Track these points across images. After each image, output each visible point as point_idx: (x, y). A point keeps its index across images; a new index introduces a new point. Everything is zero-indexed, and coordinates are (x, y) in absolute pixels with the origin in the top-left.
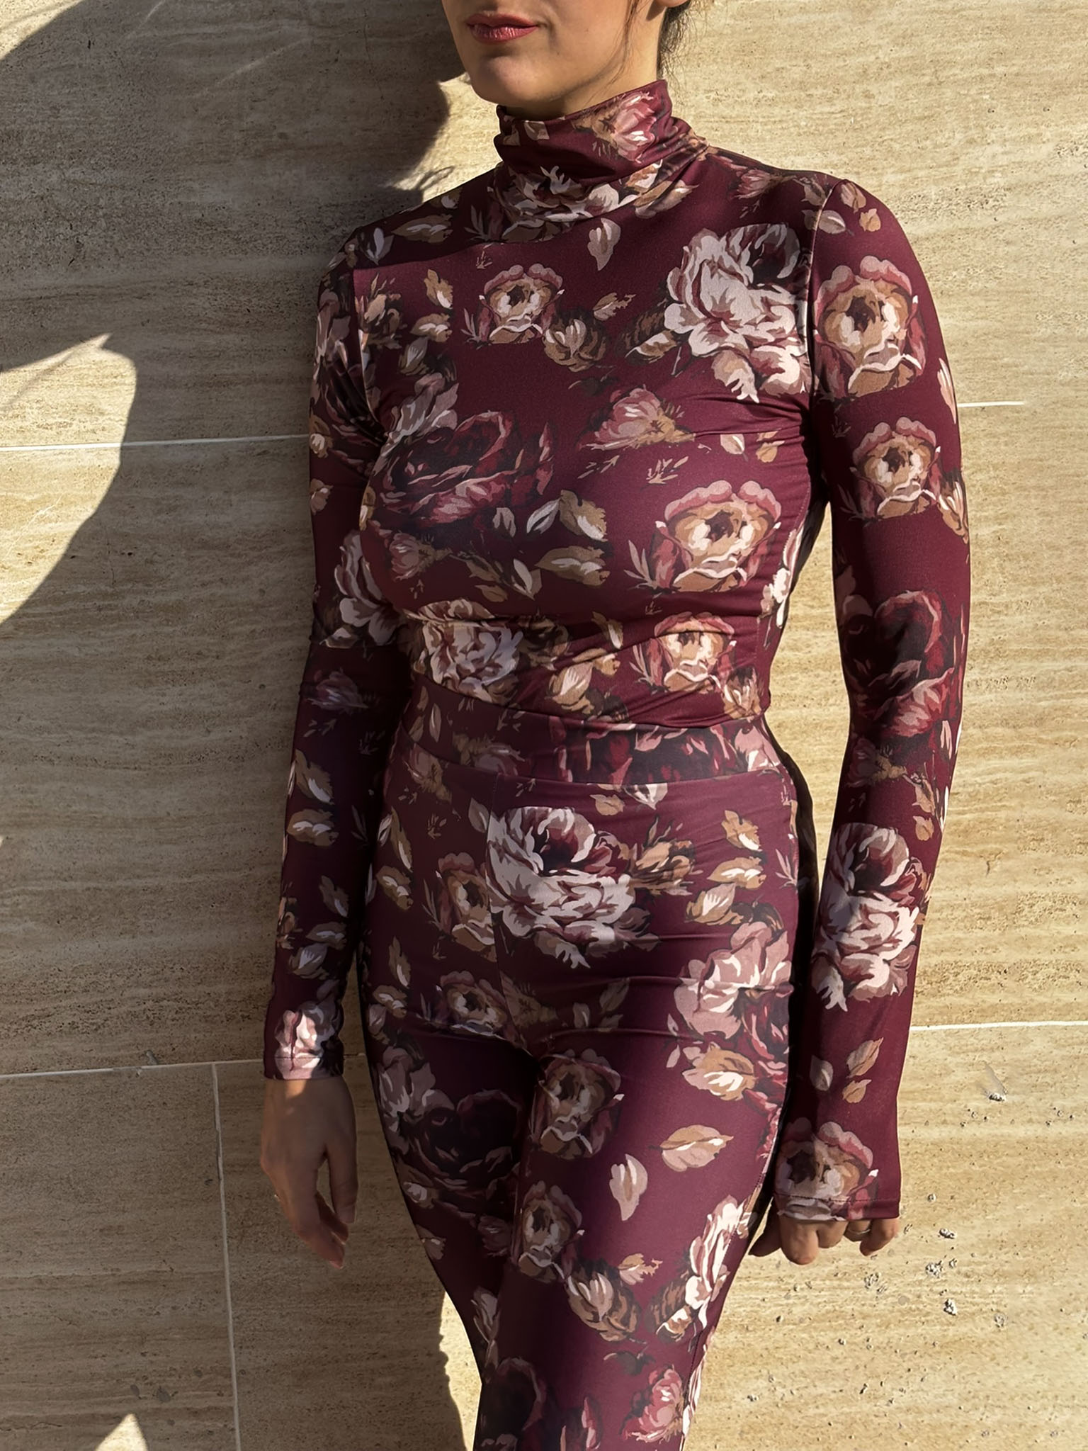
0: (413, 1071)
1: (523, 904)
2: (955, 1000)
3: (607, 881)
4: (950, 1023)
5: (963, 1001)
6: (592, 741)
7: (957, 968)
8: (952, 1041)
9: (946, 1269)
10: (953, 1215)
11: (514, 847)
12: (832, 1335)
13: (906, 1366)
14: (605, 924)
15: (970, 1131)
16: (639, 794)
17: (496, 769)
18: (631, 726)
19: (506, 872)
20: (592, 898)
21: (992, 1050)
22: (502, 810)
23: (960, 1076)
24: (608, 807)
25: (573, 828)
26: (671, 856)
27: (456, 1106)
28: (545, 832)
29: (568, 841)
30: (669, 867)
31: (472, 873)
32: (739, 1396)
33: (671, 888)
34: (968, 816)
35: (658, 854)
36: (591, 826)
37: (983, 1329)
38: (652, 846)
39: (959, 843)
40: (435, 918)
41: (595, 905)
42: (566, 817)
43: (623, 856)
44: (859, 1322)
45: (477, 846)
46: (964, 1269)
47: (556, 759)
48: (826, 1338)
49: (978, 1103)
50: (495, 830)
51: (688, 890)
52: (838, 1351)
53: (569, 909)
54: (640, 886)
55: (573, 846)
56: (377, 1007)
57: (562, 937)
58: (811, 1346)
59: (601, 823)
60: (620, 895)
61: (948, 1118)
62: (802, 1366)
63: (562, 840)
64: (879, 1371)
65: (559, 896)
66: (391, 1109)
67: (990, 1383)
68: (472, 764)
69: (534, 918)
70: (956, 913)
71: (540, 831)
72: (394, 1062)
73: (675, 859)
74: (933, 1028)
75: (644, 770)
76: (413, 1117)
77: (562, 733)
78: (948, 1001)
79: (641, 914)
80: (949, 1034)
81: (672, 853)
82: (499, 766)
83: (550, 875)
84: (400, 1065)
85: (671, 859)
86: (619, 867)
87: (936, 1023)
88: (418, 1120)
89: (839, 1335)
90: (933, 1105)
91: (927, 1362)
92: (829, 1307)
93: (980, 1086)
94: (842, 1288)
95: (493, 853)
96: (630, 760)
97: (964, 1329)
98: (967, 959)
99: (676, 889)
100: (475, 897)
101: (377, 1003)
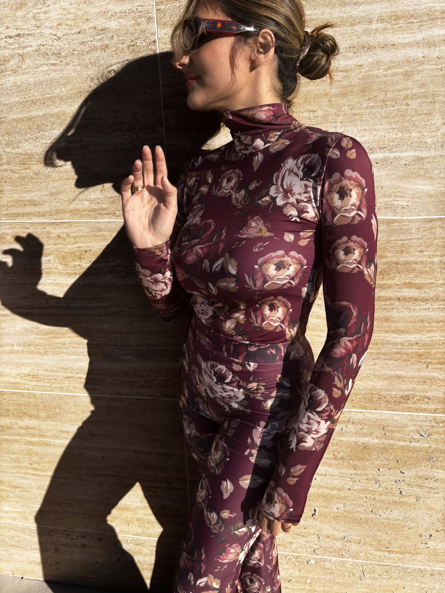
0: (190, 423)
1: (211, 389)
2: (412, 405)
4: (409, 412)
5: (414, 406)
6: (233, 345)
7: (414, 396)
8: (410, 418)
9: (402, 482)
10: (405, 467)
11: (208, 372)
12: (364, 495)
13: (386, 507)
14: (235, 402)
15: (413, 444)
16: (247, 365)
18: (248, 342)
21: (423, 421)
23: (411, 428)
24: (236, 368)
25: (225, 372)
27: (202, 437)
29: (224, 375)
30: (257, 389)
31: (199, 374)
32: (334, 508)
33: (257, 396)
35: (252, 386)
36: (231, 373)
37: (412, 500)
38: (251, 383)
39: (417, 359)
41: (232, 395)
42: (223, 368)
43: (241, 384)
44: (373, 493)
46: (407, 483)
48: (363, 495)
49: (417, 436)
50: (203, 365)
51: (263, 398)
52: (365, 500)
53: (224, 395)
54: (247, 393)
55: (225, 377)
57: (223, 402)
58: (358, 497)
61: (406, 440)
62: (354, 502)
64: (377, 507)
65: (221, 390)
67: (412, 515)
69: (215, 394)
70: (414, 380)
71: (216, 370)
73: (259, 387)
74: (403, 413)
75: (250, 357)
77: (224, 340)
78: (409, 405)
79: (247, 402)
80: (409, 415)
81: (258, 385)
82: (206, 344)
83: (218, 384)
87: (405, 412)
89: (366, 495)
90: (401, 435)
91: (393, 507)
92: (364, 488)
93: (418, 432)
94: (369, 483)
95: (203, 372)
96: (246, 353)
97: (405, 499)
98: (417, 394)
99: (259, 397)
100: (200, 381)
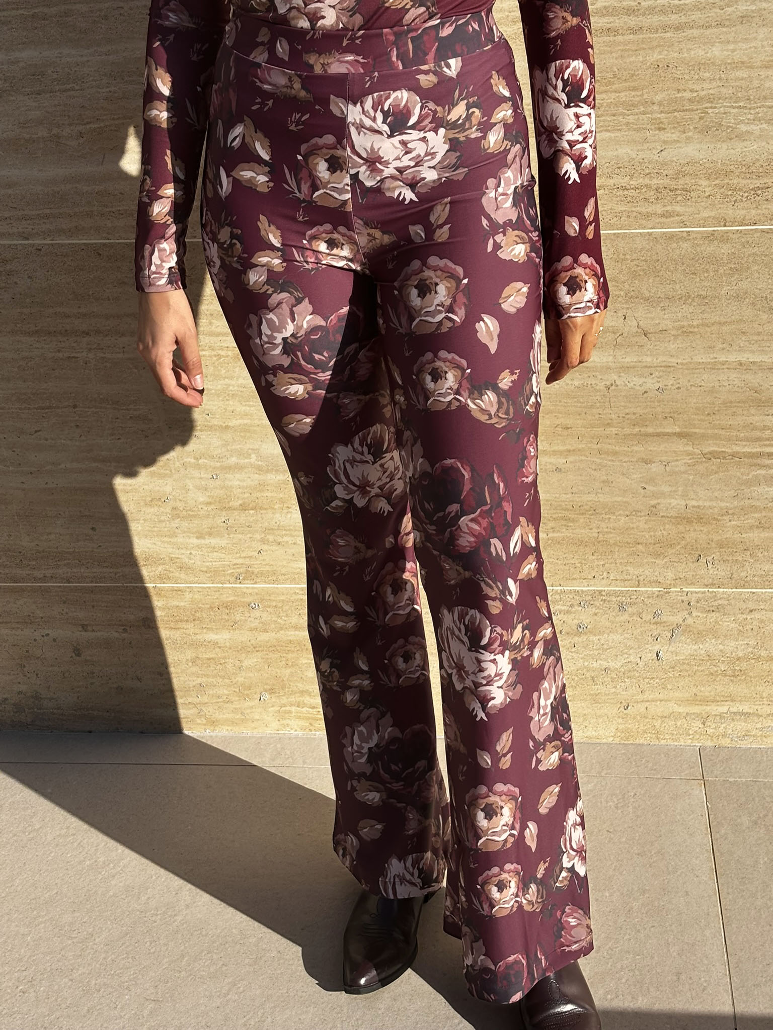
0: (295, 306)
6: (412, 38)
11: (368, 123)
18: (437, 21)
27: (327, 323)
31: (335, 148)
40: (296, 191)
56: (257, 269)
72: (279, 304)
76: (296, 338)
84: (284, 305)
88: (300, 339)
101: (257, 266)
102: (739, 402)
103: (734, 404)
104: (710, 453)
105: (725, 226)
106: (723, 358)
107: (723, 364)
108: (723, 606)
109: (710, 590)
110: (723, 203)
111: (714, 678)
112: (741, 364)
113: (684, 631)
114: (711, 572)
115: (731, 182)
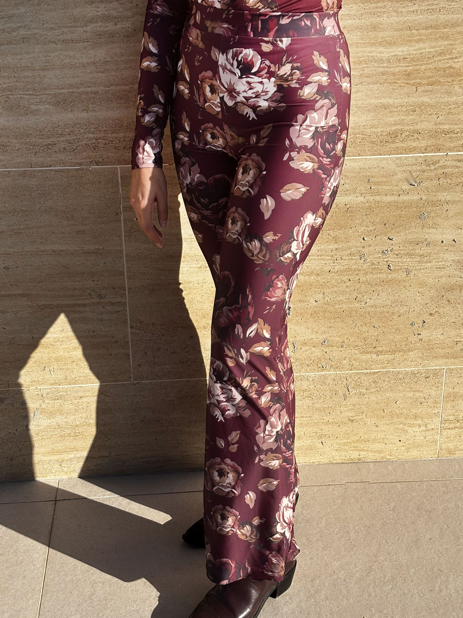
0: (192, 166)
1: (232, 91)
2: (401, 145)
3: (265, 81)
4: (397, 154)
5: (403, 145)
6: (262, 20)
7: (402, 131)
8: (398, 162)
9: (389, 252)
10: (393, 231)
11: (229, 66)
12: (347, 277)
13: (372, 290)
14: (264, 100)
15: (402, 198)
16: (279, 42)
17: (222, 33)
18: (279, 13)
19: (225, 78)
20: (259, 88)
21: (412, 165)
22: (224, 51)
23: (399, 176)
24: (266, 48)
25: (252, 57)
26: (292, 70)
27: (207, 180)
28: (241, 59)
29: (250, 63)
30: (291, 75)
31: (212, 79)
32: (312, 300)
33: (292, 84)
34: (410, 68)
35: (286, 69)
36: (259, 57)
37: (402, 275)
38: (284, 65)
39: (406, 79)
40: (198, 101)
41: (260, 91)
42: (249, 53)
43: (272, 69)
44: (356, 273)
45: (214, 66)
46: (396, 252)
47: (247, 27)
48: (345, 278)
49: (406, 187)
50: (222, 59)
51: (299, 85)
52: (348, 283)
53: (250, 94)
54: (279, 83)
55: (252, 65)
56: (178, 141)
57: (247, 106)
58: (340, 281)
59: (263, 55)
60: (271, 86)
61: (394, 193)
62: (335, 289)
63: (248, 63)
64: (362, 291)
65: (246, 87)
66: (184, 183)
67: (402, 296)
68: (213, 31)
69: (236, 97)
70: (403, 109)
71: (239, 59)
72: (185, 163)
73: (294, 71)
74: (391, 156)
75: (282, 32)
76: (192, 186)
77: (249, 17)
78: (397, 145)
79: (279, 95)
80: (397, 158)
81: (293, 69)
82: (223, 32)
83: (243, 78)
84: (187, 164)
85: (292, 71)
86: (271, 74)
87: (392, 154)
88: (193, 187)
89: (349, 277)
90: (389, 187)
91: (380, 288)
92: (347, 267)
93: (406, 179)
94: (352, 259)
95: (221, 70)
96: (277, 27)
97: (394, 275)
98: (406, 128)
99: (294, 85)
100: (213, 90)
101: (178, 139)
102: (56, 274)
103: (54, 276)
104: (43, 305)
105: (31, 167)
106: (42, 248)
107: (43, 251)
108: (63, 396)
109: (54, 387)
110: (28, 154)
111: (63, 438)
112: (54, 252)
113: (41, 412)
114: (53, 376)
115: (31, 141)
